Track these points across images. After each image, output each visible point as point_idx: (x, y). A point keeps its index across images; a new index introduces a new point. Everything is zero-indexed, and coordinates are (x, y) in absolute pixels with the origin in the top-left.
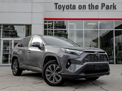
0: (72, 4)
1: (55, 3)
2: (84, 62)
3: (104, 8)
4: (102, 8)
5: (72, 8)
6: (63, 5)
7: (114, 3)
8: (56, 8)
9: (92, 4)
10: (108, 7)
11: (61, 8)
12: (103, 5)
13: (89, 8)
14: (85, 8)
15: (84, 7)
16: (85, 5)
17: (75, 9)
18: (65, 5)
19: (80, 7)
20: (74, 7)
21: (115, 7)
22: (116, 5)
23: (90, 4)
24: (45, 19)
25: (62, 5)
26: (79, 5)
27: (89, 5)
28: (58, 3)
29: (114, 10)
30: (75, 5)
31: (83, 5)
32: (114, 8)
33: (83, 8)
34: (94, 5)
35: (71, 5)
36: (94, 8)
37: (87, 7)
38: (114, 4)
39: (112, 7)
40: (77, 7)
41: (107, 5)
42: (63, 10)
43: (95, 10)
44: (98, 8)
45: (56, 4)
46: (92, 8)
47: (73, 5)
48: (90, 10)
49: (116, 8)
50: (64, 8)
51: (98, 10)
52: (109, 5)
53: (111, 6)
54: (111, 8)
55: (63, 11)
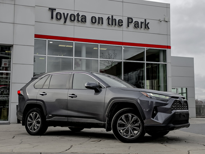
0: (81, 14)
1: (49, 9)
2: (172, 110)
3: (131, 26)
4: (128, 26)
5: (80, 19)
6: (64, 14)
7: (146, 18)
8: (52, 18)
9: (112, 16)
10: (137, 25)
11: (60, 18)
12: (130, 20)
13: (109, 24)
14: (102, 23)
15: (101, 20)
16: (102, 18)
17: (86, 22)
18: (68, 14)
19: (94, 20)
20: (84, 20)
21: (147, 26)
22: (148, 23)
23: (111, 17)
24: (36, 36)
25: (62, 13)
26: (92, 17)
27: (108, 18)
28: (55, 9)
29: (146, 31)
30: (85, 16)
31: (99, 18)
32: (145, 28)
33: (99, 23)
34: (115, 20)
35: (78, 15)
36: (115, 25)
37: (105, 22)
38: (145, 20)
39: (143, 26)
40: (89, 19)
41: (135, 22)
42: (65, 22)
43: (117, 27)
44: (122, 25)
45: (52, 10)
46: (112, 24)
47: (82, 16)
48: (110, 27)
49: (149, 28)
50: (66, 19)
51: (121, 28)
52: (138, 22)
53: (142, 23)
54: (141, 27)
55: (64, 24)
